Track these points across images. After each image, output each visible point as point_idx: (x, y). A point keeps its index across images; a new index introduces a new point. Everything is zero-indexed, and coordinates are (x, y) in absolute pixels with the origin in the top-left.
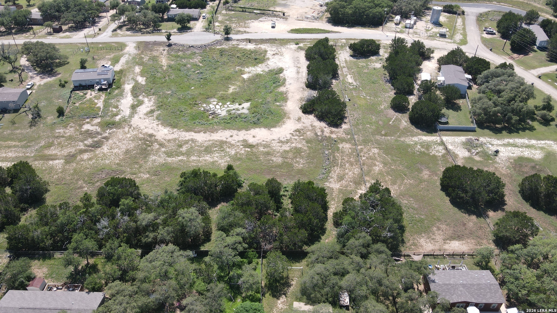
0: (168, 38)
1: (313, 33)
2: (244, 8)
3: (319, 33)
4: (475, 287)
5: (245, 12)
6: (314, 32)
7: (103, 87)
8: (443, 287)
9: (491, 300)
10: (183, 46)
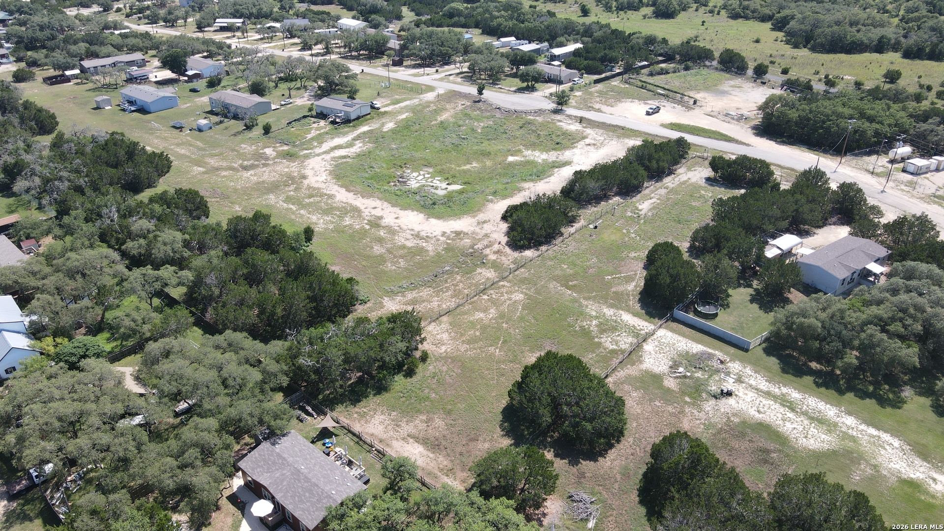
0: (480, 92)
1: (700, 136)
2: (645, 82)
3: (710, 137)
4: (306, 484)
5: (645, 88)
6: (703, 134)
7: (338, 120)
8: (272, 455)
9: (301, 513)
10: (491, 105)
